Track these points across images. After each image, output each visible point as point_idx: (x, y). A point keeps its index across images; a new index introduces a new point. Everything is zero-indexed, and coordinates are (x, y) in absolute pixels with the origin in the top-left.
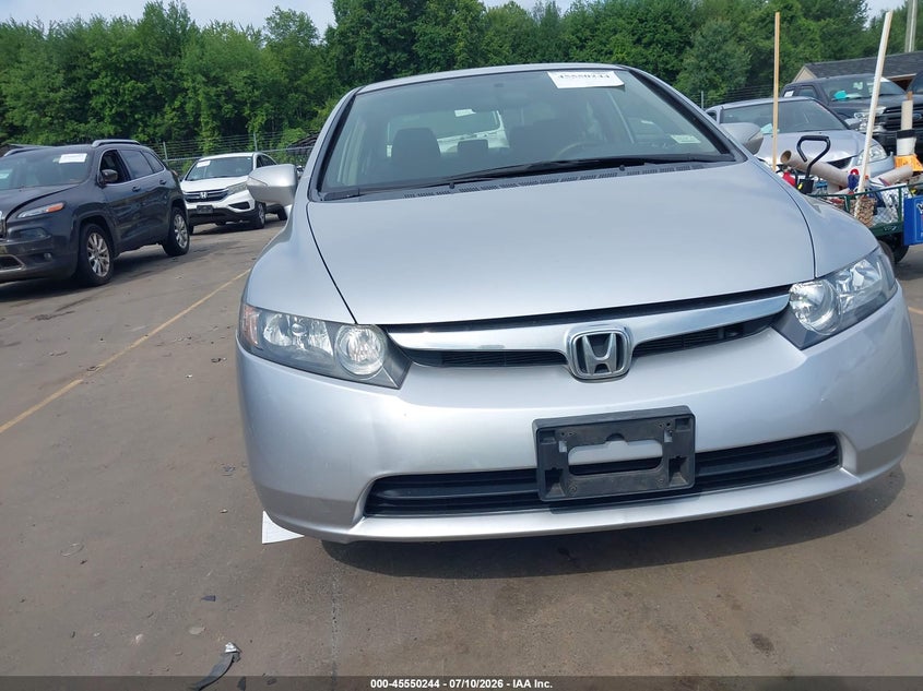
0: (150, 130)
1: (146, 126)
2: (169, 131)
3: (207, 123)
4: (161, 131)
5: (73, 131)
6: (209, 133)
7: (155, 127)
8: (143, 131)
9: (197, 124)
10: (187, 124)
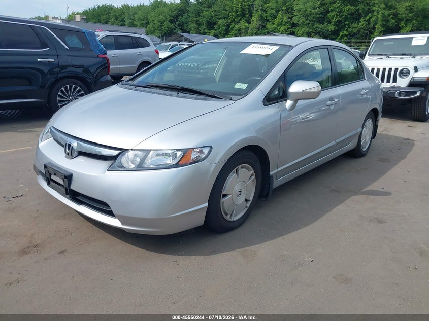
0: (350, 30)
1: (349, 27)
2: (359, 31)
3: (379, 28)
4: (355, 30)
5: (317, 27)
6: (378, 34)
7: (353, 28)
8: (347, 30)
9: (374, 28)
10: (369, 28)
